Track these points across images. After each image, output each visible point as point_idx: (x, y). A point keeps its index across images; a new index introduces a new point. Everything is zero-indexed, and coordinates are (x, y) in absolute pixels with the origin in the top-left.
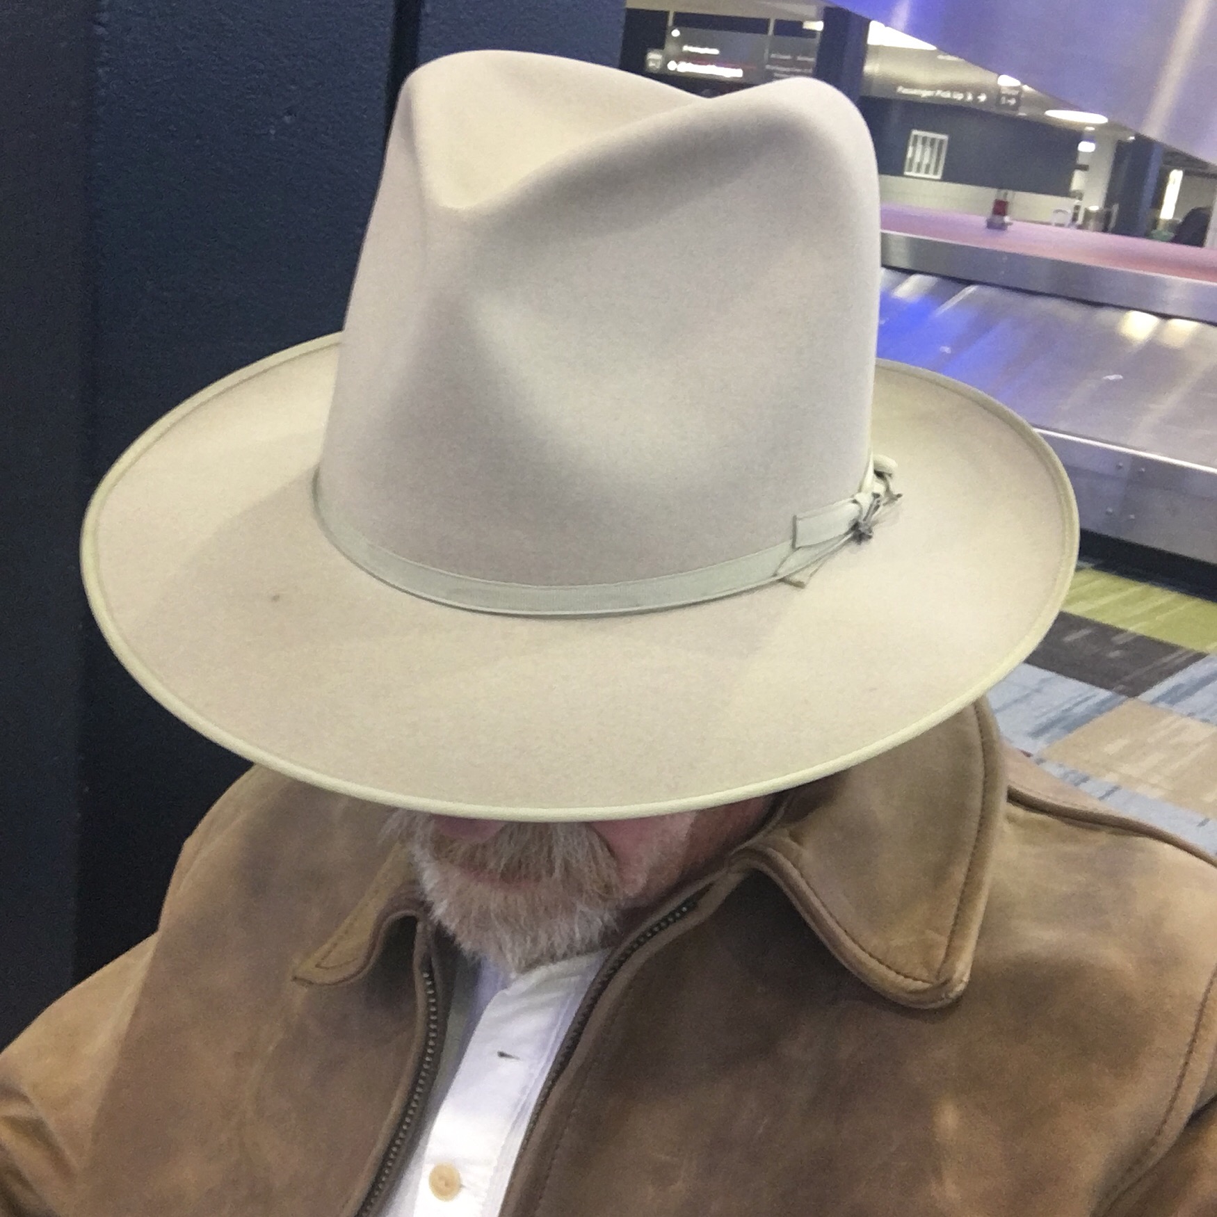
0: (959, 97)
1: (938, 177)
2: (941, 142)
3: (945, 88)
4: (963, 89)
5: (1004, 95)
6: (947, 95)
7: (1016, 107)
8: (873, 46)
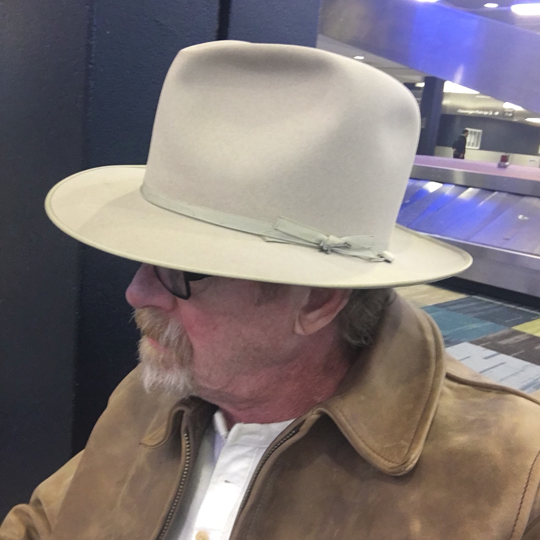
0: (486, 113)
1: (478, 148)
2: (479, 133)
3: (480, 109)
4: (488, 110)
5: (507, 112)
6: (480, 112)
7: (512, 117)
8: (446, 93)
